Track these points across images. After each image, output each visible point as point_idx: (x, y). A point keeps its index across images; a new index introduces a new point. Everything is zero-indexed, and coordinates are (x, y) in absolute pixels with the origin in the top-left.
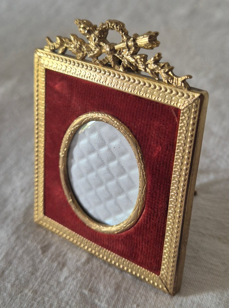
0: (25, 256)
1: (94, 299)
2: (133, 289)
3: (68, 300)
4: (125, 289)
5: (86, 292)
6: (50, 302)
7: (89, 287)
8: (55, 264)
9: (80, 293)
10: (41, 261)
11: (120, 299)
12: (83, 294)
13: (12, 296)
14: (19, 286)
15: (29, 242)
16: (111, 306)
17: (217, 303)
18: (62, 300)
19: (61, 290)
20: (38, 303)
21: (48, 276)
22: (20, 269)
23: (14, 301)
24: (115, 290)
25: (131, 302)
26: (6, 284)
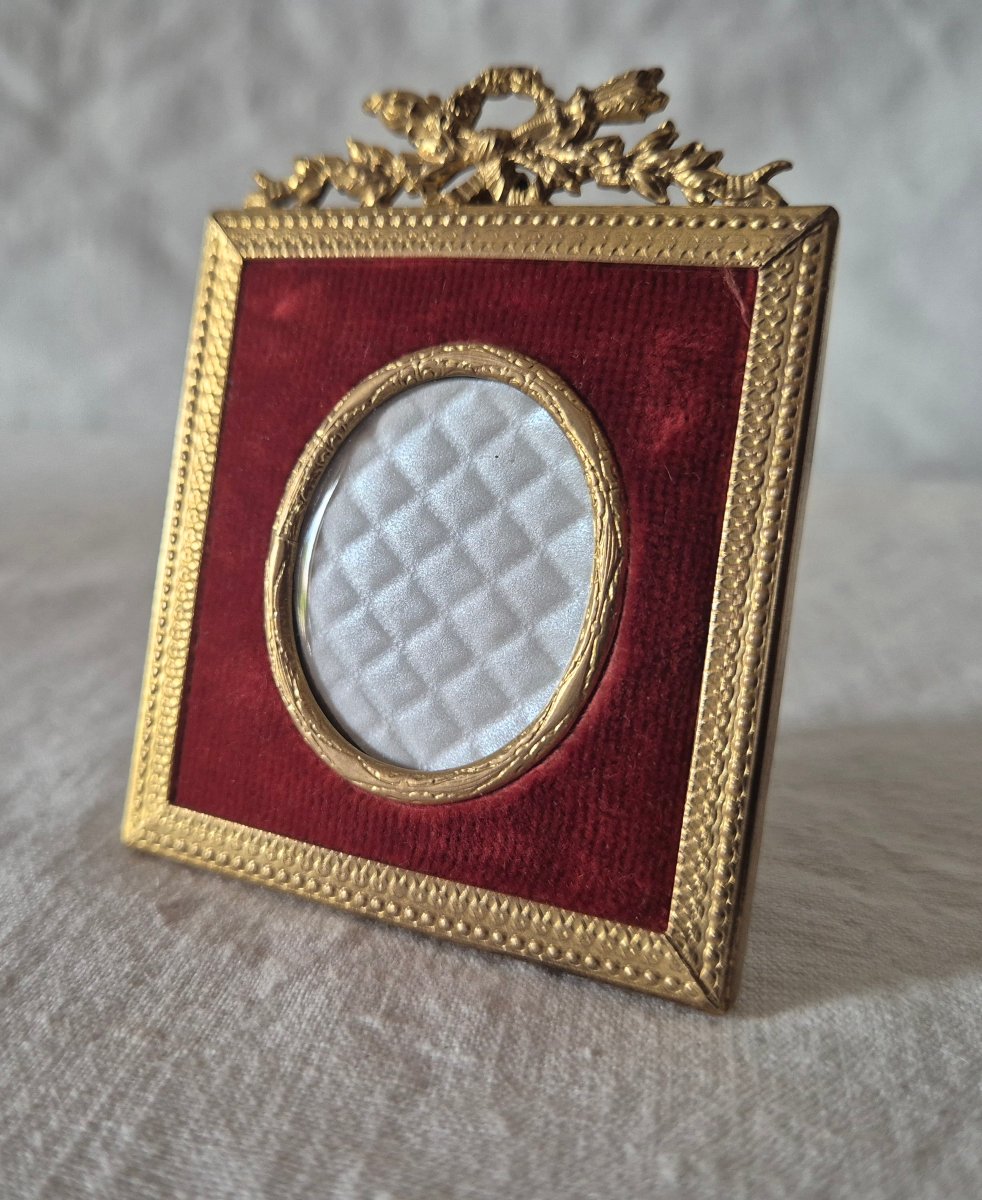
0: (98, 934)
1: (412, 1042)
2: (556, 1006)
3: (304, 1051)
4: (527, 1007)
5: (374, 1021)
6: (228, 1063)
7: (383, 1007)
8: (227, 950)
9: (350, 1027)
10: (167, 944)
11: (519, 1039)
12: (362, 1030)
13: (59, 1050)
14: (85, 1021)
15: (109, 893)
16: (490, 1059)
17: (891, 1027)
18: (277, 1051)
19: (264, 1025)
20: (177, 1066)
21: (201, 985)
22: (82, 969)
23: (70, 1065)
24: (489, 1010)
25: (564, 1043)
26: (28, 1017)
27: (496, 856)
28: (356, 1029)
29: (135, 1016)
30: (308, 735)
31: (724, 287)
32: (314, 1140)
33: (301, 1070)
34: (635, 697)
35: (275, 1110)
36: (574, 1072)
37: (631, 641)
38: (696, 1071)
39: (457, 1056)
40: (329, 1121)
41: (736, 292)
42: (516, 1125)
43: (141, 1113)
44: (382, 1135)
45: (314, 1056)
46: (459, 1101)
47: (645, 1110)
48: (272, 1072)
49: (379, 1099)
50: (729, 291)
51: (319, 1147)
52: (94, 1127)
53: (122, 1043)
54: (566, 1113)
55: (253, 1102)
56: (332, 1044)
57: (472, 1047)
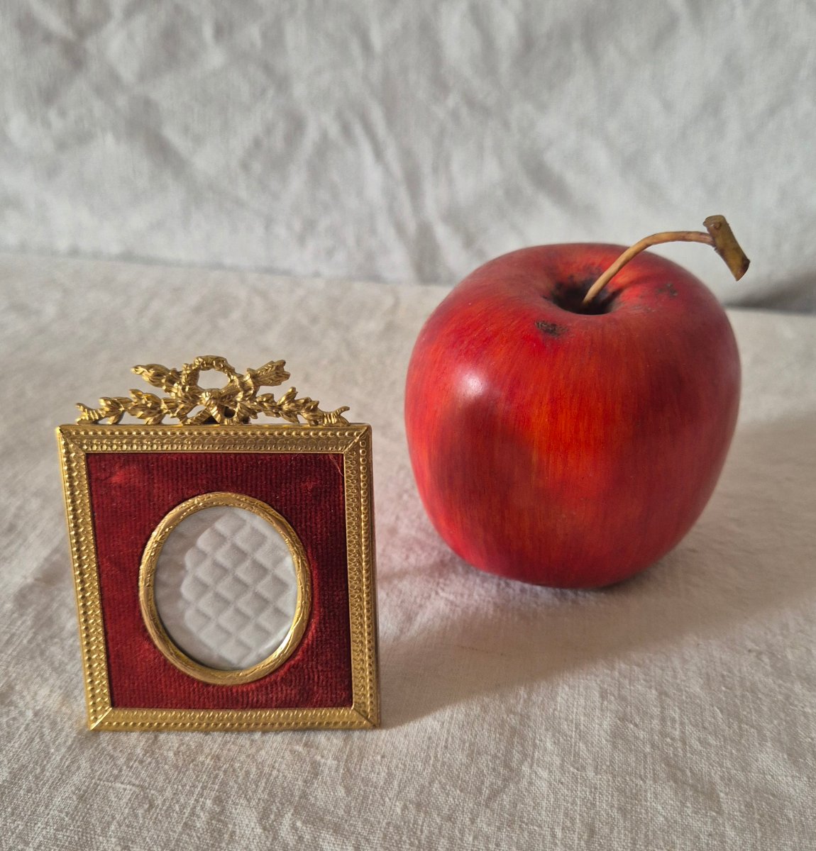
1: (314, 756)
3: (273, 763)
5: (299, 748)
6: (244, 769)
9: (290, 751)
11: (355, 752)
13: (179, 768)
14: (188, 754)
16: (342, 762)
17: (497, 740)
18: (262, 763)
19: (258, 751)
20: (225, 772)
23: (185, 774)
24: (345, 741)
25: (372, 753)
26: (165, 753)
28: (292, 752)
29: (207, 750)
32: (276, 801)
33: (272, 771)
35: (262, 789)
36: (373, 766)
38: (418, 763)
39: (331, 762)
40: (281, 793)
41: (335, 463)
42: (348, 791)
43: (213, 794)
44: (300, 798)
45: (277, 765)
46: (329, 782)
47: (396, 783)
48: (261, 772)
49: (300, 783)
51: (278, 804)
52: (197, 801)
53: (203, 763)
54: (367, 785)
55: (254, 786)
56: (284, 759)
57: (336, 758)
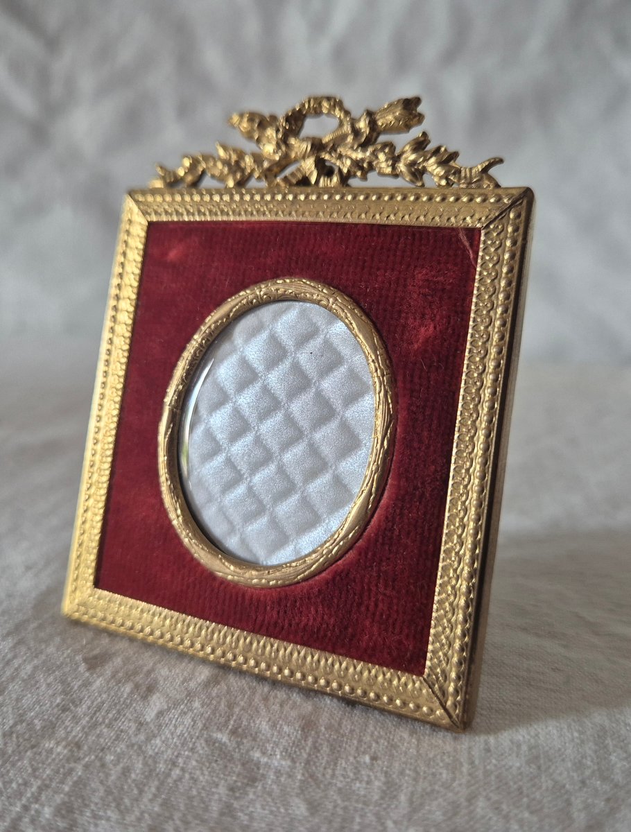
0: (40, 676)
1: (248, 751)
2: (349, 727)
3: (174, 757)
4: (329, 727)
5: (223, 737)
6: (121, 765)
7: (230, 727)
8: (128, 688)
9: (206, 741)
10: (87, 684)
11: (322, 748)
12: (214, 743)
13: (7, 756)
14: (27, 736)
15: (51, 649)
16: (300, 763)
17: (578, 741)
18: (155, 758)
19: (148, 740)
20: (86, 766)
21: (108, 712)
22: (28, 700)
23: (13, 765)
24: (303, 729)
25: (353, 752)
27: (310, 623)
28: (210, 742)
29: (61, 733)
30: (186, 541)
31: (459, 240)
32: (175, 818)
33: (170, 770)
34: (401, 514)
35: (150, 796)
36: (357, 771)
37: (399, 476)
38: (441, 771)
39: (278, 761)
40: (186, 805)
41: (467, 244)
42: (313, 807)
43: (59, 799)
44: (222, 814)
45: (180, 760)
46: (277, 792)
47: (403, 798)
48: (151, 771)
49: (222, 790)
50: (462, 244)
51: (178, 822)
52: (26, 808)
53: (50, 751)
54: (349, 799)
55: (136, 791)
56: (193, 753)
57: (289, 755)
